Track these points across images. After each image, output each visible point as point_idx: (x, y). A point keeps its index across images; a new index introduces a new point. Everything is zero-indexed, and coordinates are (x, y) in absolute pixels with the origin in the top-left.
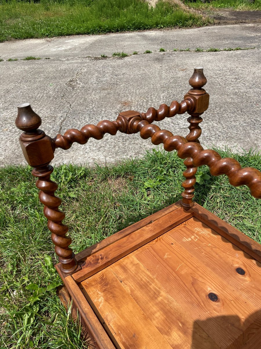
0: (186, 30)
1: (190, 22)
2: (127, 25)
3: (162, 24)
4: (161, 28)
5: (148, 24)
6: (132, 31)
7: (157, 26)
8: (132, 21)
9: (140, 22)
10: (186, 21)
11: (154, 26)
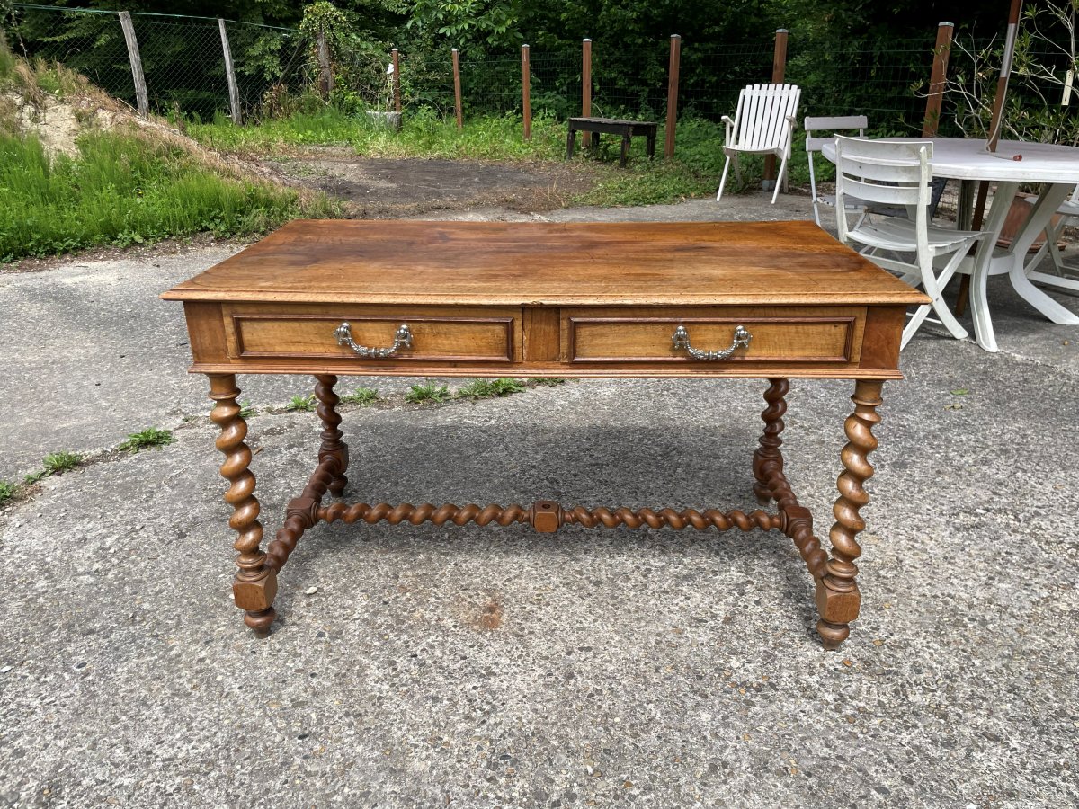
1: (259, 215)
4: (135, 243)
11: (97, 238)
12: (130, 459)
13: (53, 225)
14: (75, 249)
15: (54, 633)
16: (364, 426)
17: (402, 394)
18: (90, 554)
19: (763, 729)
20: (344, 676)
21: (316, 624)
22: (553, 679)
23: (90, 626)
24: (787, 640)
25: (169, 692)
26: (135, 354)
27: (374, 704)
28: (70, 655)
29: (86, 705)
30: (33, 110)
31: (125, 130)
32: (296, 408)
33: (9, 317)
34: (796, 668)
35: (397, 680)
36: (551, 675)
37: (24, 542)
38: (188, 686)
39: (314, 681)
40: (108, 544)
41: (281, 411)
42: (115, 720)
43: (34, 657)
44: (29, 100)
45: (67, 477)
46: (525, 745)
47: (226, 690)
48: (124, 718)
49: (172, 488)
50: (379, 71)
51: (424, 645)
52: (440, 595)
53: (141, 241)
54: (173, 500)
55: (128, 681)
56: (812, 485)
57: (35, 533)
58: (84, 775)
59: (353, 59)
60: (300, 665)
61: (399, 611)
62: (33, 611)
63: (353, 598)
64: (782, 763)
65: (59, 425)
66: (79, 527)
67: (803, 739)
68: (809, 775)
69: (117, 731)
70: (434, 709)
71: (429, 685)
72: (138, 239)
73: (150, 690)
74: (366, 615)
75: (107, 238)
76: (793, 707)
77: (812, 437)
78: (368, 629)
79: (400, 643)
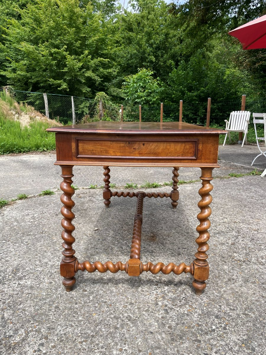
3: (44, 147)
4: (44, 151)
5: (24, 146)
7: (38, 149)
9: (12, 144)
11: (34, 148)
12: (42, 197)
13: (21, 144)
14: (27, 151)
15: (19, 235)
17: (123, 186)
18: (30, 218)
19: (246, 271)
20: (106, 249)
21: (98, 237)
22: (174, 254)
23: (29, 234)
24: (253, 250)
25: (53, 250)
26: (43, 175)
28: (23, 240)
29: (28, 251)
30: (18, 116)
31: (44, 121)
32: (91, 188)
33: (7, 166)
34: (257, 257)
35: (123, 251)
36: (173, 253)
37: (11, 214)
38: (59, 249)
39: (97, 250)
40: (35, 216)
41: (86, 189)
42: (37, 255)
43: (13, 240)
44: (17, 113)
45: (23, 201)
49: (54, 204)
50: (117, 112)
51: (131, 244)
53: (46, 150)
54: (54, 207)
55: (40, 246)
56: (260, 213)
57: (14, 212)
58: (27, 267)
59: (109, 108)
60: (93, 246)
61: (123, 236)
62: (12, 229)
63: (109, 231)
64: (253, 280)
65: (21, 189)
66: (27, 211)
67: (260, 275)
68: (263, 284)
69: (37, 257)
72: (45, 149)
73: (47, 249)
74: (113, 236)
75: (36, 149)
76: (256, 267)
77: (259, 202)
78: (114, 239)
79: (124, 243)
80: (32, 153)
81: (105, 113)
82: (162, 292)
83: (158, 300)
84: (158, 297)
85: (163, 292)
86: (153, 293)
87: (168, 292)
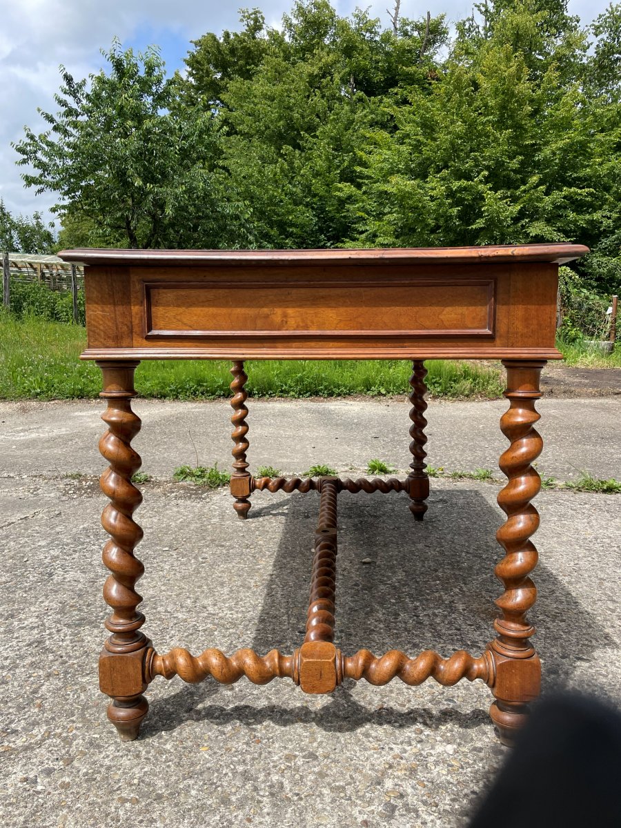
0: (456, 404)
1: (467, 384)
2: (281, 382)
3: (382, 386)
4: (380, 394)
5: (340, 383)
6: (293, 396)
7: (368, 390)
8: (295, 373)
9: (318, 375)
10: (455, 381)
11: (359, 388)
13: (336, 378)
14: (345, 394)
15: (203, 541)
16: (471, 491)
21: (357, 579)
23: (224, 543)
25: (240, 583)
26: (344, 438)
27: (365, 632)
28: (203, 553)
29: (190, 576)
35: (393, 625)
38: (253, 584)
42: (200, 587)
43: (184, 549)
46: (475, 700)
47: (273, 593)
48: (205, 587)
50: (600, 313)
51: (430, 612)
52: (465, 589)
53: (384, 392)
55: (223, 572)
61: (424, 589)
62: (201, 529)
63: (394, 573)
65: (280, 460)
69: (197, 592)
70: (410, 651)
71: (416, 636)
72: (383, 391)
73: (230, 580)
74: (396, 584)
75: (365, 390)
78: (393, 592)
79: (410, 605)
80: (354, 398)
81: (566, 318)
82: (418, 755)
83: (390, 771)
84: (399, 765)
85: (421, 755)
86: (391, 749)
87: (436, 763)
